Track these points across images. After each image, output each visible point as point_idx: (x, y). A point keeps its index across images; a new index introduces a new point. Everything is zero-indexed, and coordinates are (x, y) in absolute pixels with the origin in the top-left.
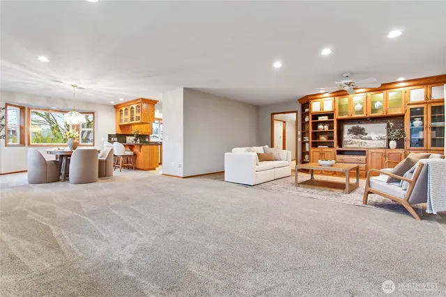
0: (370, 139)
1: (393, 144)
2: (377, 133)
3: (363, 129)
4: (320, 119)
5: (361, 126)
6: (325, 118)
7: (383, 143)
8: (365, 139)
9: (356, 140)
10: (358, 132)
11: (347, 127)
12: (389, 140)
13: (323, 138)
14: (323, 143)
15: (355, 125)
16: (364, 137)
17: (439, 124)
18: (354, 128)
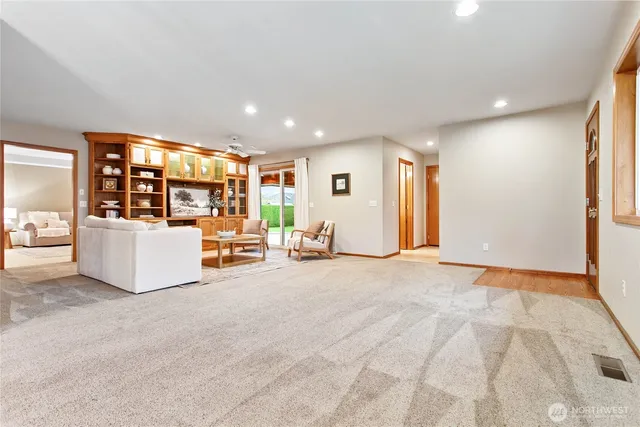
0: (197, 206)
1: (215, 212)
2: (202, 200)
3: (189, 195)
4: (143, 175)
5: (188, 190)
6: (151, 175)
7: (207, 211)
8: (192, 206)
9: (184, 208)
10: (185, 197)
11: (174, 191)
12: (212, 208)
13: (146, 204)
14: (145, 211)
15: (182, 189)
16: (191, 203)
17: (243, 195)
18: (181, 192)
